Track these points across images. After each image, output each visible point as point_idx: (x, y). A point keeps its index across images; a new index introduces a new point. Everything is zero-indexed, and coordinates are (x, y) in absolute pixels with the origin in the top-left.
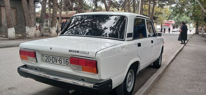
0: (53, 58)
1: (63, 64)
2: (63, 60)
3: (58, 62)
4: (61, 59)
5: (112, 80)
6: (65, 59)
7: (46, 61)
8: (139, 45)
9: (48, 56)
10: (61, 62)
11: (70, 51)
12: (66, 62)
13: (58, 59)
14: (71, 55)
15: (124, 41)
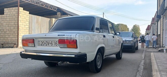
0: (47, 42)
1: (53, 45)
2: (53, 43)
3: (50, 45)
4: (52, 42)
5: (86, 54)
6: (55, 42)
7: (41, 45)
8: (104, 36)
9: (43, 41)
10: (52, 44)
11: (58, 35)
12: (56, 43)
13: (50, 42)
14: (60, 38)
15: (94, 32)
